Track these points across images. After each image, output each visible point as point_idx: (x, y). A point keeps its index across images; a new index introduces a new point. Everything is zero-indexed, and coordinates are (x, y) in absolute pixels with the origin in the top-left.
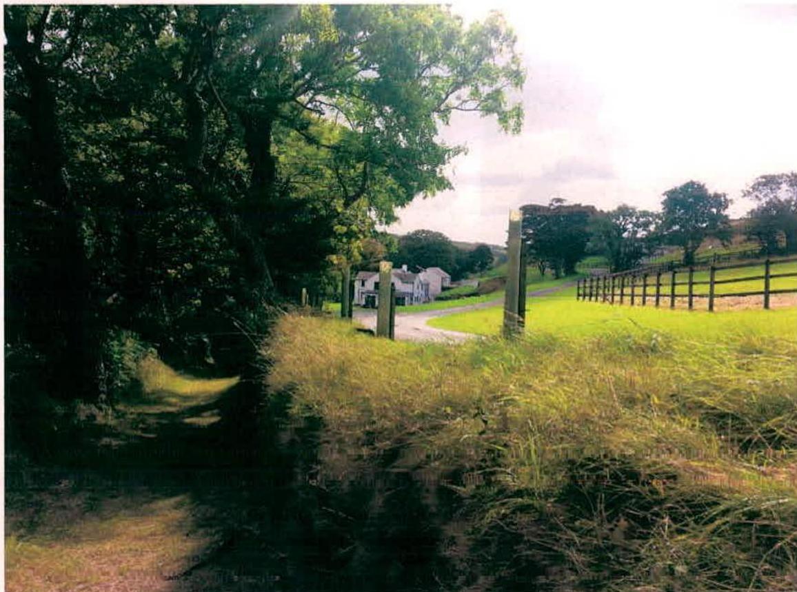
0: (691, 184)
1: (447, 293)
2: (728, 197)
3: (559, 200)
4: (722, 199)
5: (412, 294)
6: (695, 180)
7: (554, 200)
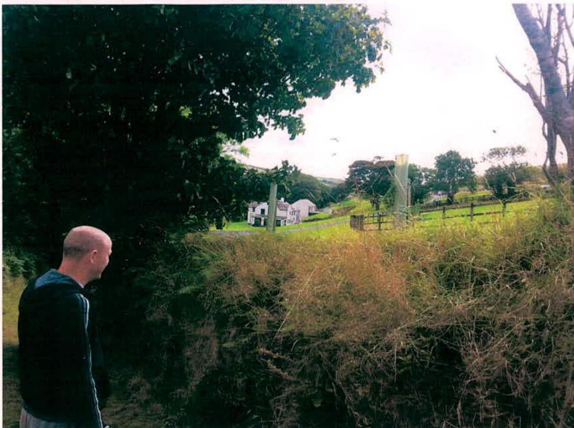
0: (451, 153)
1: (312, 217)
2: (474, 161)
3: (379, 158)
4: (471, 161)
5: (286, 218)
6: (453, 150)
7: (376, 157)
